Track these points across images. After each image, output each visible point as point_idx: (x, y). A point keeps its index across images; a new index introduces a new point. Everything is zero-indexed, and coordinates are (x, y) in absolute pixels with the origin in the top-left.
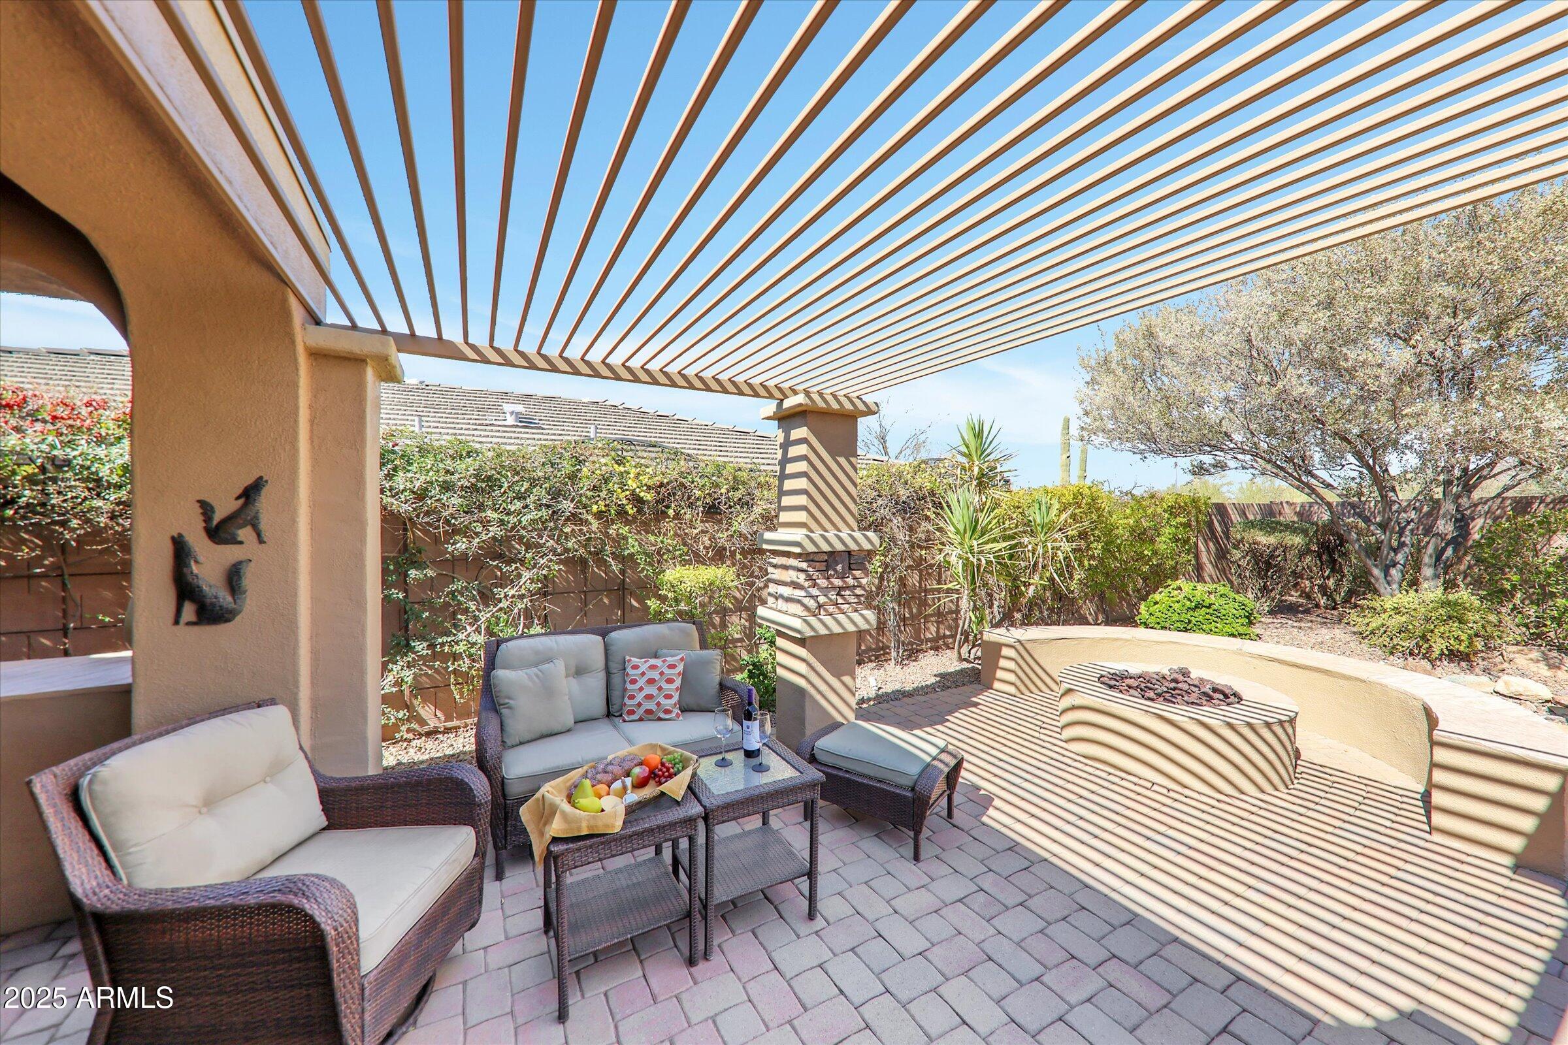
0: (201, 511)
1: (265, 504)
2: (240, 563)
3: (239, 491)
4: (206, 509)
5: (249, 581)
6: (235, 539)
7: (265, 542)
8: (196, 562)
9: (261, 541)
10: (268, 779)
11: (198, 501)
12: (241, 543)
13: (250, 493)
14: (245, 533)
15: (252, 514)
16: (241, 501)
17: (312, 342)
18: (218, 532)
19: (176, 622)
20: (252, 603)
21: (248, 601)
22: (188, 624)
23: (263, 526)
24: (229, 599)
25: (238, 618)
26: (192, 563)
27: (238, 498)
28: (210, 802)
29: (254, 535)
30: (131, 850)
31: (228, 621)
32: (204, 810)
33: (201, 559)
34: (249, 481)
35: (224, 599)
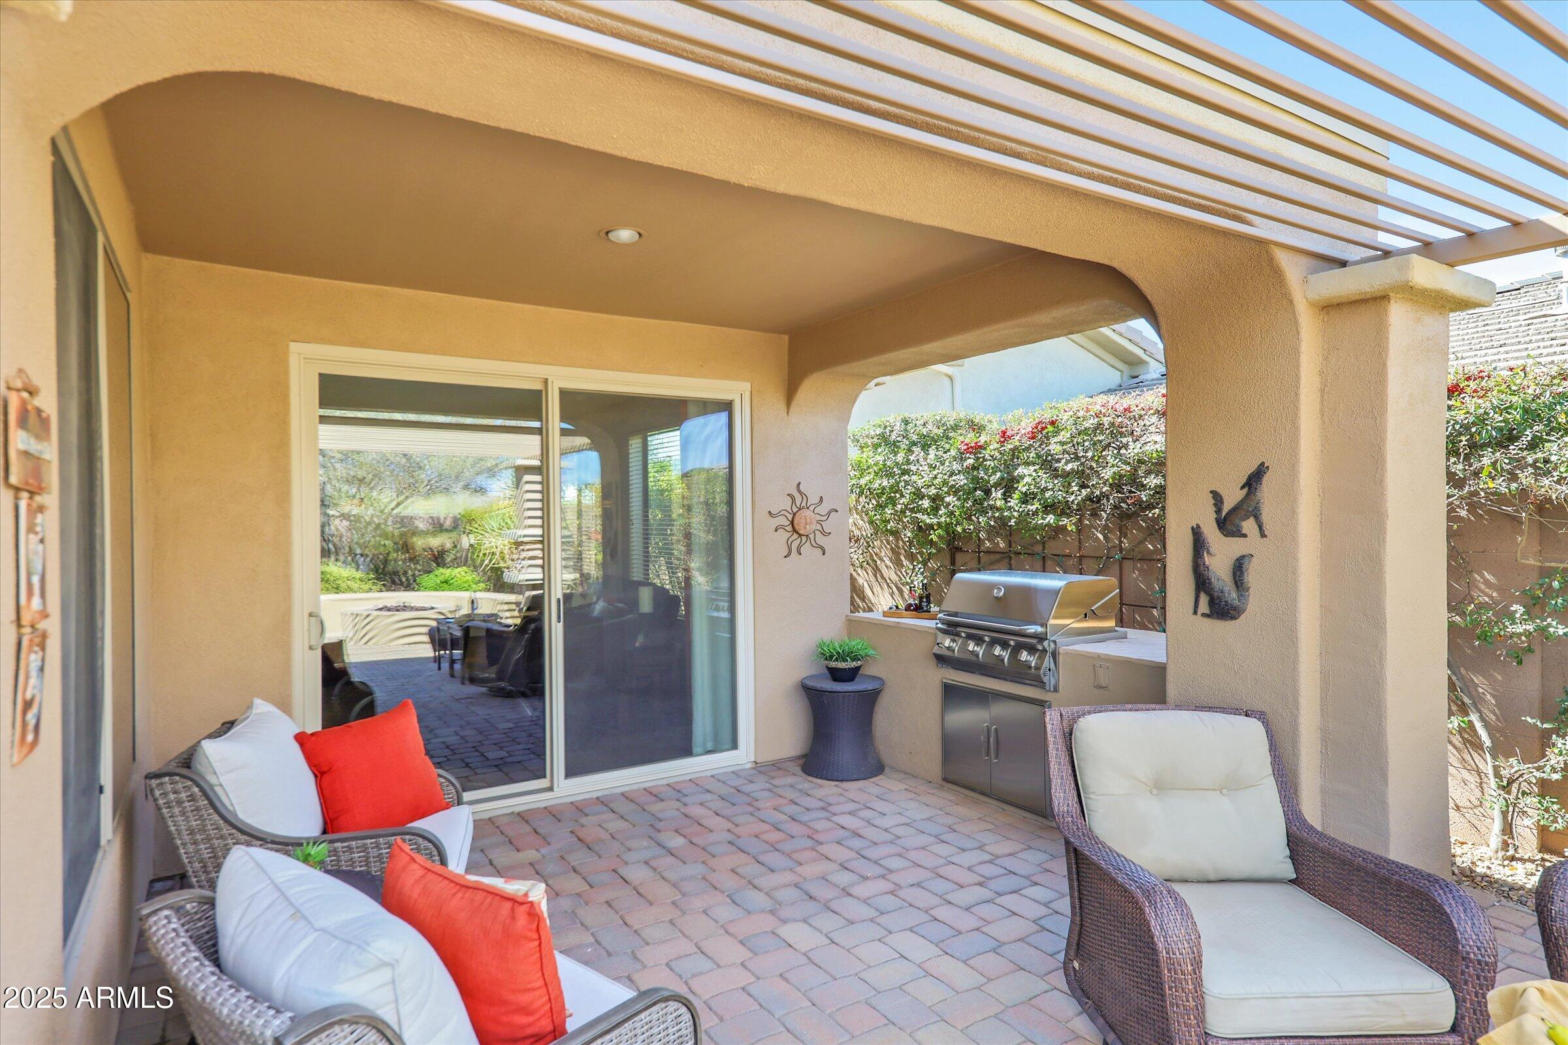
0: (1214, 502)
1: (1267, 490)
2: (1243, 557)
3: (1244, 480)
4: (1217, 498)
5: (1252, 577)
6: (1240, 531)
7: (1266, 536)
8: (1208, 553)
9: (1263, 535)
10: (1225, 791)
11: (1211, 492)
12: (1245, 536)
13: (1254, 481)
14: (1249, 526)
15: (1253, 504)
16: (1246, 490)
17: (1313, 296)
18: (1228, 524)
19: (1195, 612)
20: (1255, 604)
21: (1251, 599)
22: (1203, 615)
23: (1265, 517)
24: (1234, 595)
25: (1243, 616)
26: (1205, 554)
27: (1242, 488)
28: (1160, 786)
29: (1256, 527)
30: (1091, 796)
31: (1233, 618)
32: (1155, 791)
33: (1212, 550)
34: (1252, 468)
35: (1229, 594)
